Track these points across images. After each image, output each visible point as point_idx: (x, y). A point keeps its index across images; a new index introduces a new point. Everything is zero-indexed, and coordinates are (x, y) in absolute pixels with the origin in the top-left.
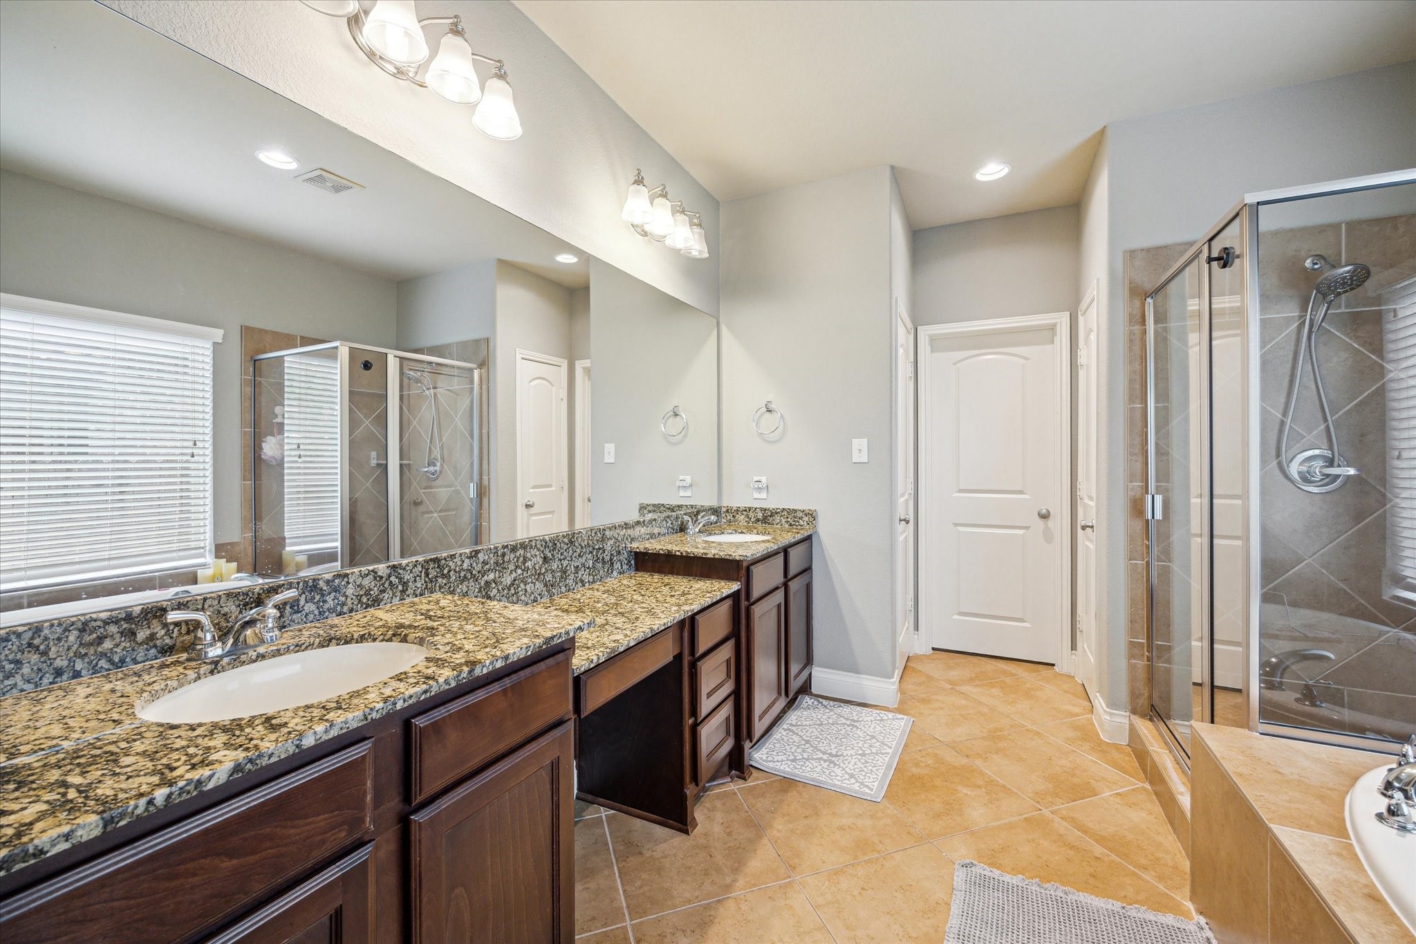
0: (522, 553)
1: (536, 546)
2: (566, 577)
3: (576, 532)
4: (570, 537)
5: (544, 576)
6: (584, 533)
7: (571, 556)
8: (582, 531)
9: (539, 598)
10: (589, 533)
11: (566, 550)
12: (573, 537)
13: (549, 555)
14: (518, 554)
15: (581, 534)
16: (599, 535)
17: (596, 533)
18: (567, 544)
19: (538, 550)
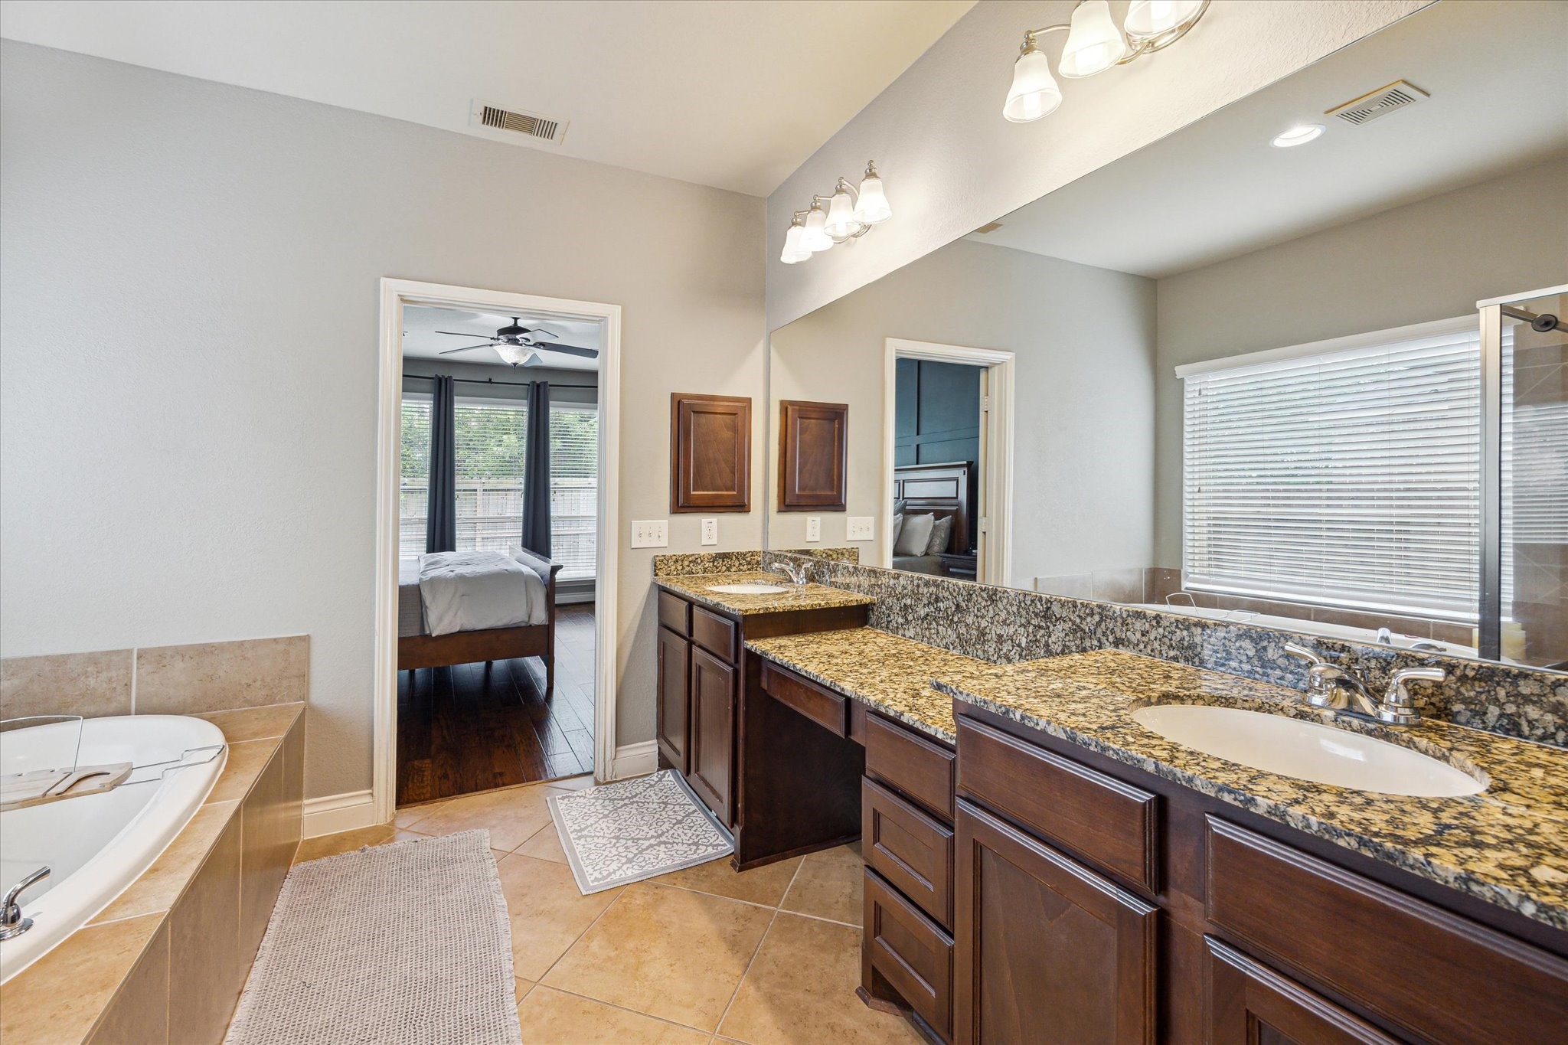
0: (935, 590)
1: (948, 588)
2: (984, 641)
3: (999, 589)
4: (991, 593)
5: (957, 626)
6: (1012, 594)
7: (992, 618)
8: (1008, 590)
9: (951, 647)
10: (1021, 597)
11: (984, 607)
12: (995, 594)
13: (963, 604)
14: (931, 590)
15: (1006, 594)
16: (1039, 606)
17: (1033, 601)
18: (986, 601)
19: (951, 594)
